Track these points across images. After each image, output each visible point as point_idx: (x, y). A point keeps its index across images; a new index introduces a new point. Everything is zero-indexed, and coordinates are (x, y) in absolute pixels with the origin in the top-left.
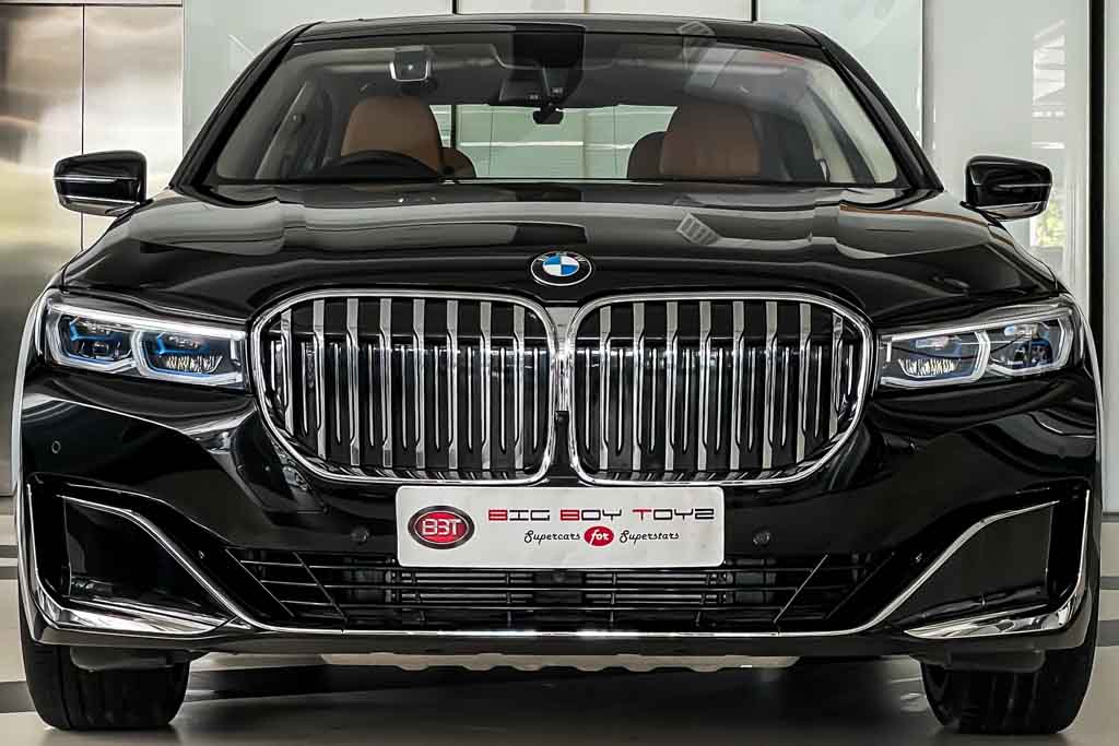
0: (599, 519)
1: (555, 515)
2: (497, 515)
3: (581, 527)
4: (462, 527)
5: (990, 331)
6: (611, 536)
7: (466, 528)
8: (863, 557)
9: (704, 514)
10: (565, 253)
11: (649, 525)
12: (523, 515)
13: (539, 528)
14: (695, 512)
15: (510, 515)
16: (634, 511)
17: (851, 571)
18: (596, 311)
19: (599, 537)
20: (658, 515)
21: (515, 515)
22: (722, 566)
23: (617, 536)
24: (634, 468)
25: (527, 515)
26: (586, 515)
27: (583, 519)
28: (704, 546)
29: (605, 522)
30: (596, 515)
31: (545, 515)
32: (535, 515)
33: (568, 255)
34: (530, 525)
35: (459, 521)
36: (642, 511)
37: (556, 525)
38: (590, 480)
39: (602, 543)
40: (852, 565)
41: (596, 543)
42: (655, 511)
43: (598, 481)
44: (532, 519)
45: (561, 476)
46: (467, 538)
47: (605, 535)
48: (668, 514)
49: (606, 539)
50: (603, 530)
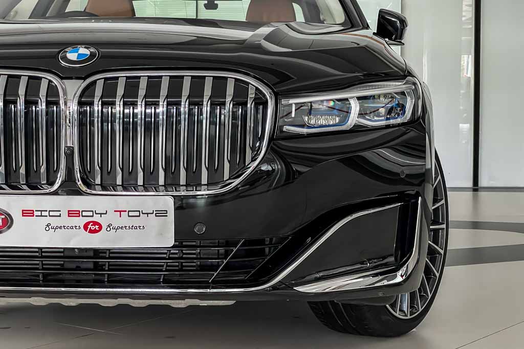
0: (93, 216)
1: (64, 213)
2: (27, 213)
3: (81, 221)
4: (5, 221)
5: (359, 98)
6: (101, 227)
7: (8, 222)
8: (271, 240)
9: (162, 214)
10: (84, 46)
11: (125, 220)
12: (44, 214)
13: (55, 222)
14: (155, 212)
15: (36, 213)
16: (115, 211)
17: (264, 249)
18: (94, 83)
19: (93, 228)
20: (131, 214)
21: (39, 213)
22: (174, 247)
23: (104, 227)
24: (117, 184)
25: (47, 214)
26: (84, 214)
27: (82, 216)
28: (161, 234)
29: (96, 218)
30: (91, 214)
31: (58, 214)
32: (52, 214)
33: (85, 48)
34: (48, 220)
35: (3, 217)
36: (120, 211)
37: (65, 220)
38: (89, 191)
39: (95, 231)
40: (265, 244)
41: (91, 231)
42: (129, 211)
43: (94, 192)
44: (50, 216)
45: (70, 188)
46: (9, 227)
47: (97, 227)
48: (137, 214)
49: (97, 229)
50: (95, 223)
